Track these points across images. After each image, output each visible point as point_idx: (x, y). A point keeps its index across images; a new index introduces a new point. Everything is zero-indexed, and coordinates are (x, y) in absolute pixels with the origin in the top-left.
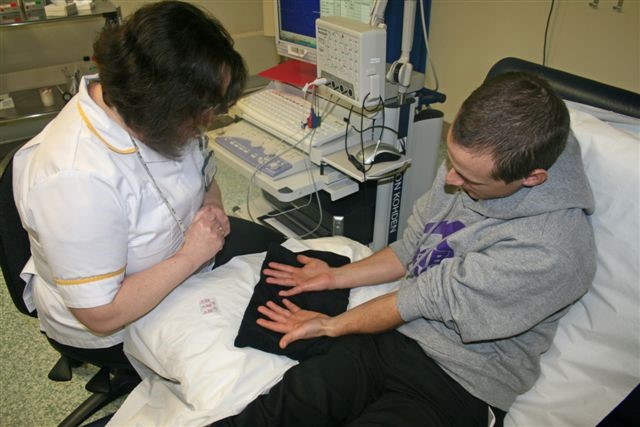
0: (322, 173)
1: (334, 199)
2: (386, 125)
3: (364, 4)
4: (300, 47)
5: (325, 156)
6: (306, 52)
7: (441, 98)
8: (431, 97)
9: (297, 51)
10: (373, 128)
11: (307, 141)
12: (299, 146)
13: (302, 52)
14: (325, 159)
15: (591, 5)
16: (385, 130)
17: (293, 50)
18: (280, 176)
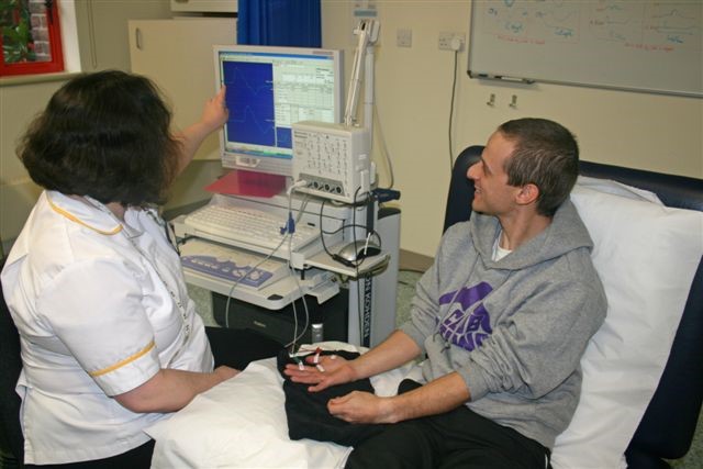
0: (303, 278)
1: (320, 302)
2: (357, 223)
3: (324, 109)
4: (251, 158)
5: (307, 259)
6: (258, 161)
7: (396, 195)
8: (385, 195)
9: (248, 161)
10: (343, 228)
11: (285, 248)
12: (276, 255)
13: (254, 162)
14: (308, 262)
15: (488, 104)
16: (357, 228)
17: (242, 160)
18: (264, 285)
